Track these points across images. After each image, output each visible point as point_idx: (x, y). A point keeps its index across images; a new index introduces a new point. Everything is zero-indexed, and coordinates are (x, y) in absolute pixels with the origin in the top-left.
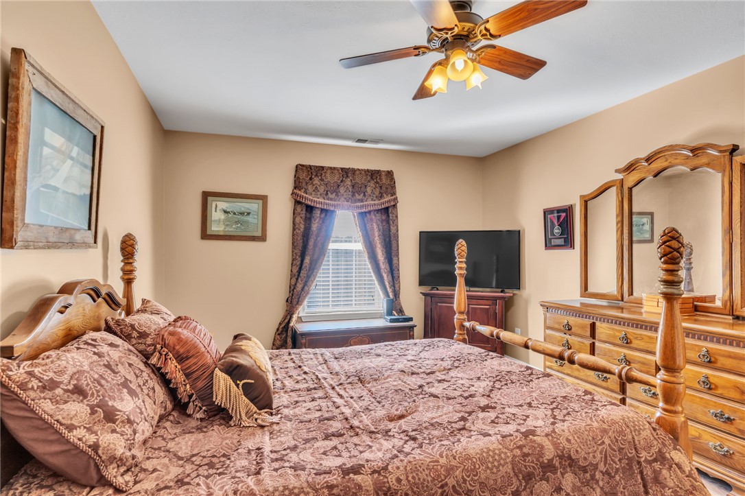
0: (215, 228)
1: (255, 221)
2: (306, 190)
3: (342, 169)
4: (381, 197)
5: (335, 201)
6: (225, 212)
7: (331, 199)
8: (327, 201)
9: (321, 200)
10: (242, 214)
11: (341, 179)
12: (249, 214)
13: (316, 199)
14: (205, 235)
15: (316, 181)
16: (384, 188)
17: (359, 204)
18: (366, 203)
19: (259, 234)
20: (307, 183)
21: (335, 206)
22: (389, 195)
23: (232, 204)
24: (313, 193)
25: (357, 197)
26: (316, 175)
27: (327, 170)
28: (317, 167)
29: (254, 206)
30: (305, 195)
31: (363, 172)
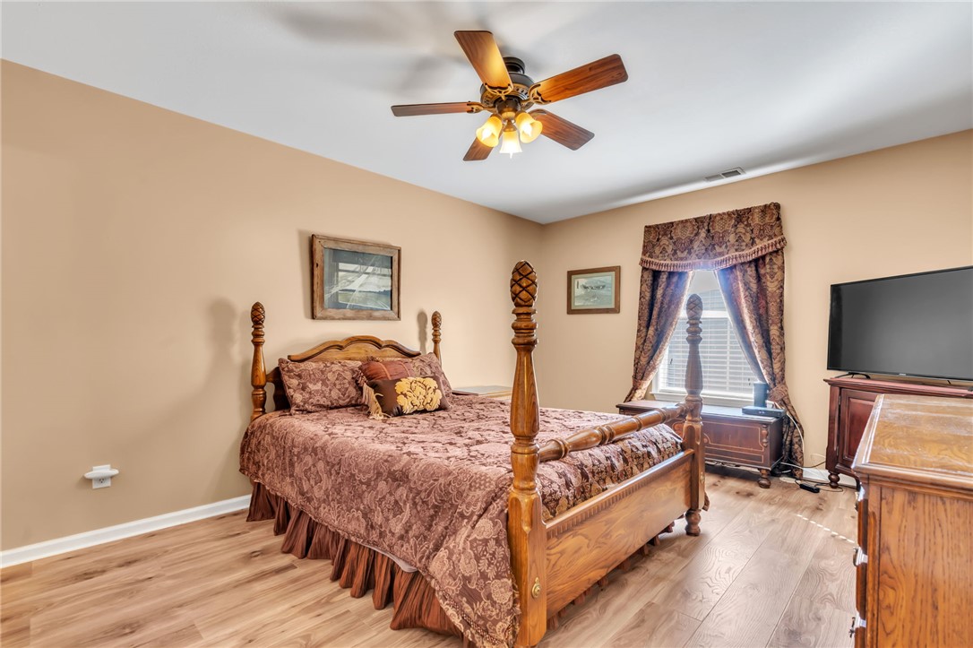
0: (577, 304)
1: (609, 293)
2: (651, 253)
3: (696, 219)
4: (753, 243)
5: (686, 259)
6: (585, 288)
7: (682, 259)
8: (676, 262)
9: (668, 262)
10: (598, 287)
11: (695, 232)
12: (604, 287)
13: (662, 262)
14: (571, 311)
15: (664, 241)
16: (756, 231)
17: (719, 259)
18: (727, 256)
19: (612, 306)
20: (654, 246)
21: (685, 266)
22: (766, 240)
23: (590, 280)
24: (661, 255)
25: (718, 249)
26: (665, 234)
27: (678, 225)
28: (665, 224)
29: (609, 278)
30: (650, 259)
31: (726, 217)
